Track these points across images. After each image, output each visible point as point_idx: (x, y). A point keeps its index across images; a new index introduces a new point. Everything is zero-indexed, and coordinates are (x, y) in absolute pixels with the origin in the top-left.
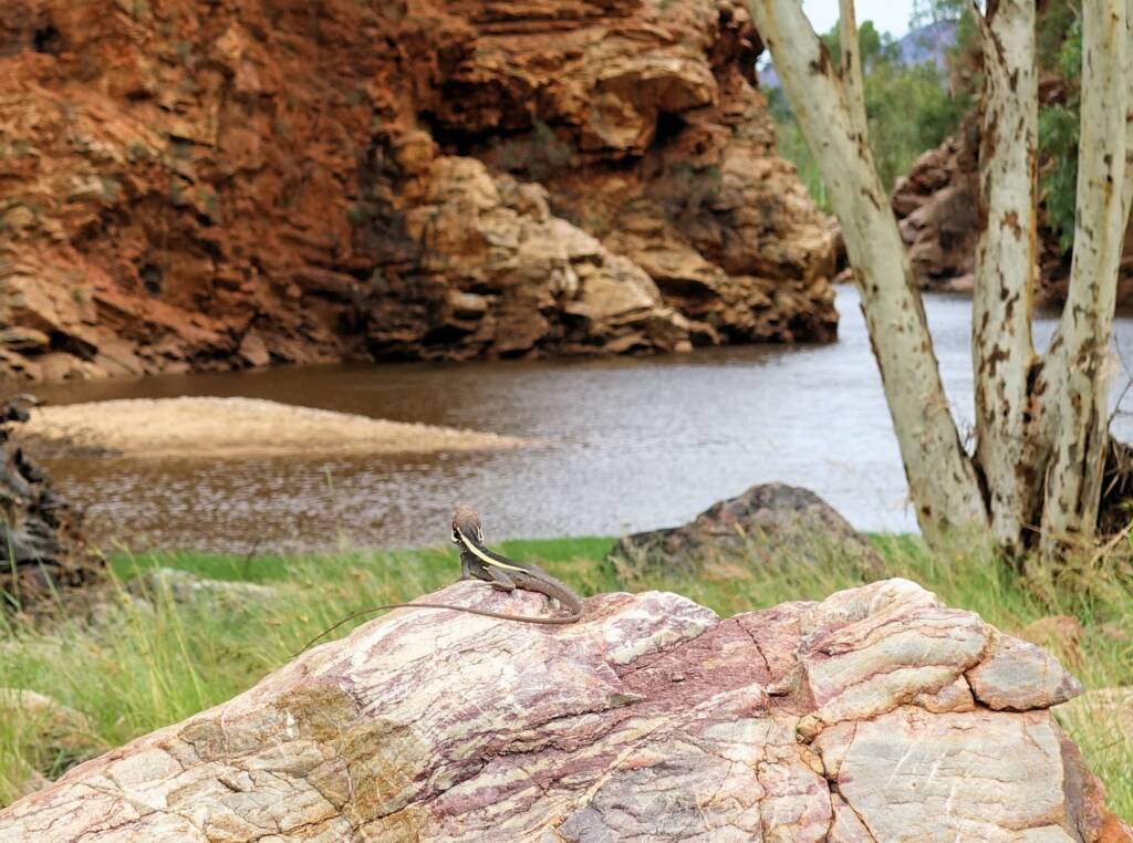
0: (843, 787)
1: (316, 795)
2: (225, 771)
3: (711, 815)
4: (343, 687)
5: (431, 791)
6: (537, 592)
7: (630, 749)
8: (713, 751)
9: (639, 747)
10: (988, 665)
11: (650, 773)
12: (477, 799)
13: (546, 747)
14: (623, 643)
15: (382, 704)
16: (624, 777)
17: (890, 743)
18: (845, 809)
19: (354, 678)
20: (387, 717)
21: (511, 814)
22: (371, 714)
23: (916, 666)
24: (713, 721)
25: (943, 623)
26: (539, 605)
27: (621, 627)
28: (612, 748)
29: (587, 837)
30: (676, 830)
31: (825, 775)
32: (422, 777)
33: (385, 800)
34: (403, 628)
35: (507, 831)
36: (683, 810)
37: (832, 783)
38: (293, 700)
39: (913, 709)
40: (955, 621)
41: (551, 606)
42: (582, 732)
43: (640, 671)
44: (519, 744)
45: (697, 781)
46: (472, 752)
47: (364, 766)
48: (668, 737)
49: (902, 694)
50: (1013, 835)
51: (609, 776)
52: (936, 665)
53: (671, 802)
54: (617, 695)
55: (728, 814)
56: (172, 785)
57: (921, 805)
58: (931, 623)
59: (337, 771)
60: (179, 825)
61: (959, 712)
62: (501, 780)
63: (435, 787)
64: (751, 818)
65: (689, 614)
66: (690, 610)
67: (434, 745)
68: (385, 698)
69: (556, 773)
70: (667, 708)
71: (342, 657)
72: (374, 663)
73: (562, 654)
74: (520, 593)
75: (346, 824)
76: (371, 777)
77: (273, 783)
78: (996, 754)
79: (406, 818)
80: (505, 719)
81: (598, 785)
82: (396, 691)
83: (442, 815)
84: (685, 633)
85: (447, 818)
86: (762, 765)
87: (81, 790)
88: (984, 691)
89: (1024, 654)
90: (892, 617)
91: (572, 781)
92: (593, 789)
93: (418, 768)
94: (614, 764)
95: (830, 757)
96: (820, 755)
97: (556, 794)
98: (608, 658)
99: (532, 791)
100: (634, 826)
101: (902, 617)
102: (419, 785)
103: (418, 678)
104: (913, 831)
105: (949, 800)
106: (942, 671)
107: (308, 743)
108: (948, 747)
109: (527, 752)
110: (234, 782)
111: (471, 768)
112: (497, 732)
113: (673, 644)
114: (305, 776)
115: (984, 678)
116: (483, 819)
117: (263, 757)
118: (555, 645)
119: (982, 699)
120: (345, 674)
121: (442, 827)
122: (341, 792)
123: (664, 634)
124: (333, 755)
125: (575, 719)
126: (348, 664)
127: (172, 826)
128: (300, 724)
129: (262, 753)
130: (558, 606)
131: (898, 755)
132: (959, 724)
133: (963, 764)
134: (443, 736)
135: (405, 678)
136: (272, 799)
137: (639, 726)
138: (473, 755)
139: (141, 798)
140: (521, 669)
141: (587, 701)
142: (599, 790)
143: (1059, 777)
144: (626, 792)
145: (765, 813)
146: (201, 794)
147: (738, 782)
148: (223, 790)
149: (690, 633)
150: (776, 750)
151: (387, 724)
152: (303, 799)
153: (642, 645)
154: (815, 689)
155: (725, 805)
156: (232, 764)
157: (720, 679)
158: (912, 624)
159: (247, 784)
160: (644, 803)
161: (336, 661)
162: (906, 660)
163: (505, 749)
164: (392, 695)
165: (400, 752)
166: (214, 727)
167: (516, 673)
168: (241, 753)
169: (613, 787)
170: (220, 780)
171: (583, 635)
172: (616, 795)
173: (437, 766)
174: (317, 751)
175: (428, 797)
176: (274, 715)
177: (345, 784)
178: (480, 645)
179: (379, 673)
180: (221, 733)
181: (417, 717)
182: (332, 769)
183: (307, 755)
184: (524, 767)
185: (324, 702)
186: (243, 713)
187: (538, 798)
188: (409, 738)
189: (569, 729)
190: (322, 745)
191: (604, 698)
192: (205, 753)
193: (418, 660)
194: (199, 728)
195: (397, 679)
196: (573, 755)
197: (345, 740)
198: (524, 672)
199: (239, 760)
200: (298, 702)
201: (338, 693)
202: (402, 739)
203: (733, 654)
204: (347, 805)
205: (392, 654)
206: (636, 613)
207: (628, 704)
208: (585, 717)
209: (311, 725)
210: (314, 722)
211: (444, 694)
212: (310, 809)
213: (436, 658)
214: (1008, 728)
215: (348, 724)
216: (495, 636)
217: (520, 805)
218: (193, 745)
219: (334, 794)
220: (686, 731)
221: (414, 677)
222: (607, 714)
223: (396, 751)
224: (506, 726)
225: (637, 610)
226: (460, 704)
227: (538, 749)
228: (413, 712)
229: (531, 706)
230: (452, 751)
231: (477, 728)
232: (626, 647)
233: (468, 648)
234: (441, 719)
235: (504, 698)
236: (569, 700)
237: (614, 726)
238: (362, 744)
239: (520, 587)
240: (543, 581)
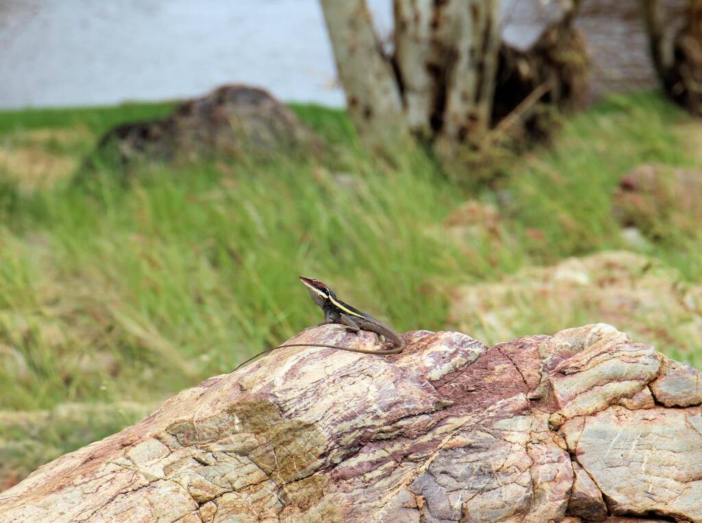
0: (579, 458)
1: (253, 466)
2: (197, 453)
3: (502, 477)
4: (271, 400)
5: (329, 464)
6: (371, 331)
7: (449, 436)
8: (500, 436)
9: (455, 435)
10: (663, 379)
11: (462, 451)
12: (359, 470)
13: (398, 436)
14: (435, 367)
15: (296, 410)
16: (446, 454)
17: (607, 430)
18: (581, 471)
19: (277, 394)
20: (300, 419)
21: (380, 478)
22: (289, 417)
23: (619, 380)
24: (498, 418)
25: (634, 354)
26: (374, 340)
27: (433, 357)
28: (438, 436)
29: (428, 491)
30: (481, 486)
31: (568, 450)
32: (323, 456)
33: (300, 470)
34: (302, 361)
35: (378, 489)
36: (484, 474)
37: (573, 455)
39: (618, 408)
40: (641, 352)
41: (380, 340)
42: (419, 426)
43: (446, 385)
44: (381, 434)
45: (491, 456)
47: (285, 449)
48: (472, 429)
49: (611, 398)
50: (684, 486)
51: (437, 454)
52: (631, 380)
53: (476, 469)
54: (438, 402)
55: (512, 476)
56: (166, 462)
57: (626, 468)
58: (627, 353)
59: (267, 452)
60: (174, 488)
61: (646, 409)
62: (373, 457)
63: (331, 462)
64: (526, 479)
65: (470, 346)
66: (470, 343)
67: (330, 436)
68: (298, 407)
69: (405, 452)
70: (470, 410)
71: (268, 381)
72: (289, 384)
73: (403, 377)
74: (362, 332)
75: (274, 484)
76: (290, 455)
77: (228, 460)
78: (670, 436)
79: (314, 481)
80: (372, 419)
81: (431, 459)
82: (304, 402)
83: (338, 479)
84: (469, 358)
85: (341, 481)
86: (530, 445)
87: (112, 467)
88: (660, 395)
89: (684, 372)
90: (603, 350)
91: (415, 457)
92: (428, 462)
93: (321, 450)
94: (440, 445)
95: (571, 439)
96: (564, 438)
97: (406, 465)
98: (428, 377)
99: (391, 463)
100: (454, 484)
101: (609, 350)
102: (321, 461)
103: (317, 394)
104: (624, 484)
105: (644, 465)
106: (635, 384)
107: (249, 435)
108: (642, 431)
109: (386, 439)
110: (203, 460)
111: (353, 450)
112: (369, 427)
113: (463, 366)
114: (247, 455)
115: (661, 387)
116: (363, 482)
117: (220, 444)
118: (398, 371)
119: (660, 400)
120: (271, 392)
121: (338, 487)
122: (270, 465)
123: (458, 360)
124: (265, 441)
125: (414, 418)
126: (272, 385)
127: (170, 489)
128: (243, 423)
129: (220, 441)
130: (384, 340)
131: (611, 437)
132: (646, 417)
133: (650, 442)
134: (335, 431)
135: (309, 394)
136: (228, 470)
137: (454, 422)
138: (354, 441)
139: (149, 471)
140: (379, 387)
141: (421, 407)
142: (432, 462)
144: (449, 463)
145: (534, 475)
146: (184, 467)
147: (516, 457)
148: (197, 464)
149: (472, 358)
150: (537, 436)
151: (300, 423)
152: (247, 469)
153: (446, 368)
154: (558, 396)
155: (510, 470)
156: (201, 448)
157: (498, 390)
158: (615, 355)
159: (211, 461)
160: (460, 470)
161: (265, 384)
162: (613, 377)
163: (373, 437)
164: (302, 405)
165: (308, 441)
166: (189, 425)
167: (377, 390)
168: (208, 441)
169: (440, 460)
170: (194, 458)
171: (411, 363)
172: (443, 465)
173: (332, 449)
174: (255, 440)
175: (328, 468)
176: (226, 417)
177: (273, 460)
178: (353, 372)
179: (292, 391)
180: (194, 429)
181: (319, 419)
182: (264, 451)
183: (248, 442)
184: (386, 449)
185: (259, 409)
186: (208, 417)
187: (395, 468)
188: (314, 432)
189: (411, 424)
190: (257, 436)
191: (431, 405)
192: (184, 441)
193: (316, 382)
194: (180, 426)
195: (304, 395)
196: (415, 440)
197: (273, 433)
198: (382, 389)
199: (205, 445)
200: (241, 410)
201: (268, 403)
202: (310, 432)
203: (502, 373)
204: (274, 473)
205: (299, 378)
206: (441, 347)
207: (445, 408)
208: (421, 417)
209: (250, 424)
210: (253, 422)
211: (334, 404)
212: (251, 475)
213: (327, 381)
214: (676, 419)
215: (274, 423)
216: (361, 366)
217: (385, 472)
218: (176, 436)
219: (266, 466)
220: (483, 425)
221: (314, 393)
222: (434, 415)
223: (306, 440)
224: (374, 424)
225: (441, 345)
226: (345, 410)
227: (393, 437)
228: (316, 416)
229: (388, 410)
230: (341, 440)
231: (356, 425)
232: (437, 369)
233: (345, 374)
234: (334, 420)
235: (371, 406)
236: (410, 406)
237: (438, 422)
238: (283, 435)
239: (361, 329)
240: (375, 324)
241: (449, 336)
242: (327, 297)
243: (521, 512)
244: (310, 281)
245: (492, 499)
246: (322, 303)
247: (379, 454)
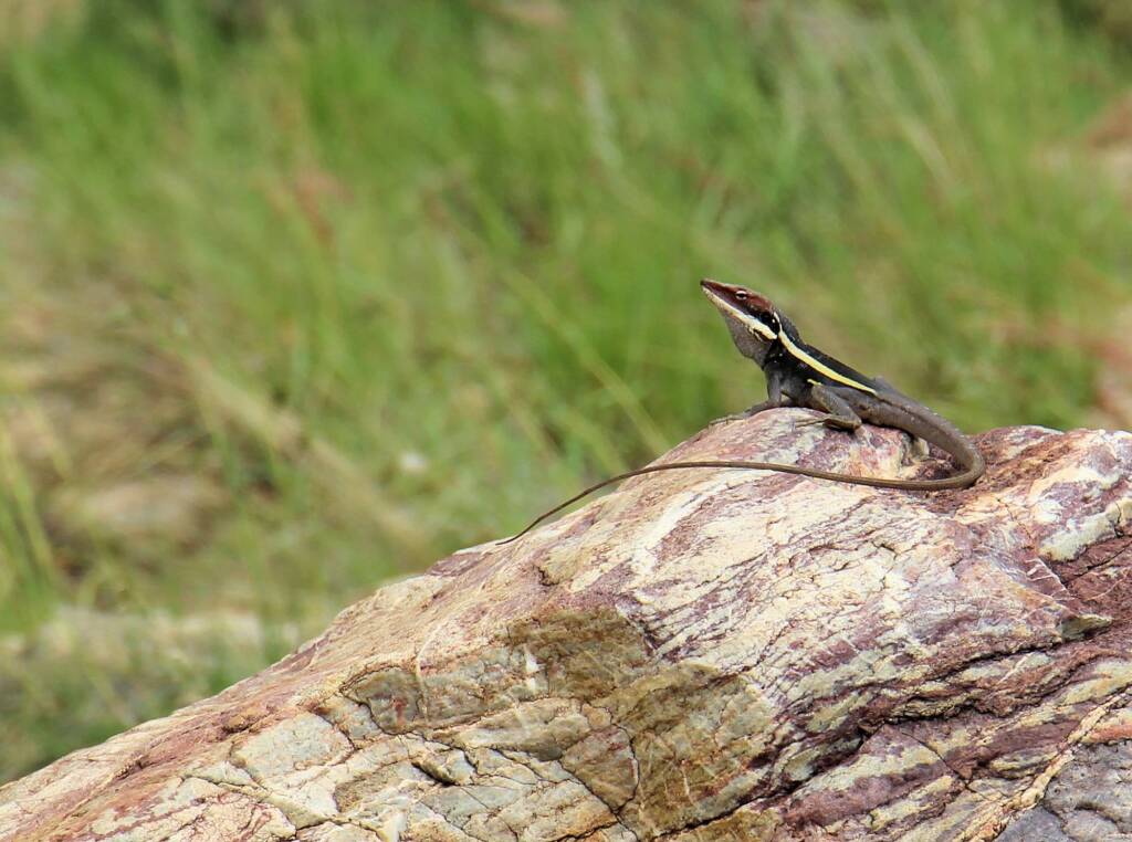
1: (578, 788)
4: (623, 611)
5: (777, 783)
6: (892, 427)
7: (1100, 711)
9: (1115, 707)
12: (857, 798)
13: (964, 708)
14: (1063, 524)
15: (690, 639)
16: (1093, 757)
19: (640, 596)
20: (700, 662)
21: (915, 821)
22: (672, 656)
26: (898, 452)
27: (1057, 497)
28: (1070, 709)
32: (761, 760)
33: (699, 799)
34: (708, 508)
38: (536, 632)
41: (916, 451)
42: (1020, 682)
43: (1093, 573)
44: (918, 704)
46: (844, 718)
47: (659, 742)
51: (1068, 757)
54: (1071, 619)
56: (340, 774)
59: (613, 749)
62: (895, 765)
63: (784, 776)
67: (781, 708)
68: (694, 630)
69: (982, 751)
71: (614, 559)
72: (671, 569)
73: (975, 551)
74: (867, 432)
76: (673, 759)
79: (736, 827)
80: (895, 663)
81: (1051, 771)
82: (713, 617)
85: (810, 829)
87: (197, 788)
91: (1009, 765)
92: (1044, 778)
93: (756, 746)
94: (1076, 735)
97: (985, 787)
98: (1043, 551)
99: (945, 782)
102: (758, 775)
103: (748, 596)
107: (564, 703)
109: (932, 718)
110: (441, 769)
111: (842, 745)
112: (885, 685)
114: (558, 758)
116: (869, 831)
117: (487, 727)
118: (963, 535)
120: (623, 590)
122: (620, 784)
123: (1124, 505)
124: (606, 721)
125: (1007, 661)
126: (626, 572)
128: (547, 671)
129: (485, 720)
130: (926, 451)
134: (795, 694)
135: (725, 595)
136: (507, 797)
137: (1113, 672)
138: (846, 723)
139: (295, 799)
140: (914, 579)
141: (1025, 631)
142: (1054, 778)
144: (1098, 782)
146: (390, 789)
148: (424, 782)
151: (700, 672)
152: (557, 795)
153: (1092, 526)
156: (436, 739)
159: (463, 772)
161: (607, 567)
163: (896, 712)
164: (706, 624)
165: (723, 720)
166: (402, 676)
167: (907, 585)
168: (451, 721)
169: (1077, 775)
170: (417, 766)
171: (998, 513)
172: (1083, 787)
173: (787, 741)
174: (579, 716)
175: (774, 793)
176: (503, 657)
177: (627, 771)
178: (841, 537)
179: (680, 586)
180: (415, 687)
181: (751, 662)
182: (605, 746)
183: (562, 723)
184: (930, 743)
185: (590, 635)
186: (453, 655)
187: (956, 794)
188: (736, 697)
189: (998, 678)
190: (586, 706)
191: (1053, 626)
192: (389, 720)
193: (742, 564)
194: (377, 680)
195: (712, 597)
196: (1009, 721)
197: (627, 699)
198: (920, 584)
199: (446, 732)
200: (543, 636)
201: (613, 620)
202: (725, 697)
204: (630, 806)
205: (698, 554)
206: (1078, 473)
207: (1090, 634)
208: (1024, 658)
209: (567, 674)
210: (572, 669)
211: (793, 623)
212: (570, 812)
213: (773, 561)
215: (632, 673)
216: (863, 521)
217: (928, 806)
218: (368, 706)
219: (612, 788)
221: (740, 594)
222: (1060, 652)
223: (717, 718)
224: (898, 675)
225: (1078, 466)
226: (821, 639)
227: (950, 712)
228: (744, 654)
229: (936, 640)
230: (811, 718)
231: (851, 678)
232: (1069, 531)
233: (822, 543)
234: (791, 665)
235: (892, 628)
236: (996, 629)
237: (1071, 671)
238: (656, 705)
239: (866, 421)
240: (903, 409)
241: (1099, 441)
242: (775, 337)
244: (729, 294)
246: (761, 352)
247: (913, 755)
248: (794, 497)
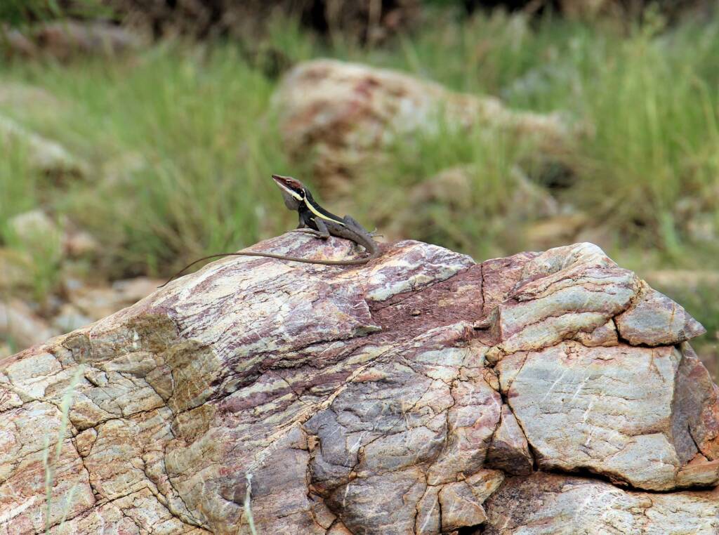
0: (511, 400)
1: (150, 390)
3: (412, 418)
4: (170, 316)
5: (222, 393)
7: (362, 368)
8: (421, 371)
9: (369, 367)
10: (630, 312)
11: (374, 386)
12: (250, 401)
13: (304, 364)
14: (384, 285)
15: (193, 329)
16: (356, 388)
17: (549, 369)
18: (510, 417)
19: (178, 310)
20: (196, 339)
21: (272, 412)
22: (186, 336)
23: (578, 312)
24: (425, 349)
25: (601, 281)
27: (384, 273)
28: (349, 367)
29: (324, 431)
30: (386, 428)
31: (500, 391)
32: (215, 383)
33: (193, 398)
34: (221, 273)
35: (267, 425)
36: (393, 414)
37: (504, 397)
39: (572, 344)
40: (611, 279)
42: (330, 354)
43: (391, 307)
44: (285, 362)
45: (405, 393)
46: (252, 366)
47: (181, 372)
48: (391, 359)
49: (566, 332)
50: (628, 440)
51: (345, 387)
52: (593, 311)
53: (385, 408)
54: (361, 327)
55: (422, 419)
56: (52, 380)
57: (565, 415)
58: (593, 280)
59: (164, 374)
60: (49, 411)
61: (606, 346)
62: (269, 388)
63: (224, 390)
64: (439, 422)
65: (445, 261)
66: (447, 258)
67: (225, 361)
68: (196, 325)
69: (307, 383)
70: (393, 338)
71: (173, 294)
72: (194, 299)
73: (328, 296)
74: (333, 240)
75: (170, 412)
76: (185, 380)
78: (626, 380)
79: (203, 412)
80: (277, 343)
81: (336, 393)
82: (205, 320)
84: (437, 276)
85: (228, 414)
86: (456, 382)
88: (625, 331)
89: (658, 305)
90: (567, 275)
91: (318, 390)
92: (333, 396)
93: (214, 377)
94: (350, 378)
95: (505, 378)
96: (498, 376)
97: (306, 399)
98: (368, 297)
99: (290, 396)
100: (358, 424)
101: (574, 275)
102: (214, 389)
103: (221, 312)
104: (557, 434)
105: (586, 412)
106: (596, 317)
107: (147, 354)
108: (591, 373)
109: (290, 368)
110: (94, 380)
111: (251, 378)
112: (271, 353)
113: (426, 285)
114: (144, 377)
115: (627, 322)
116: (252, 416)
117: (116, 362)
118: (325, 289)
119: (624, 337)
120: (172, 307)
121: (224, 420)
122: (167, 389)
123: (420, 277)
124: (162, 363)
125: (326, 345)
126: (176, 299)
127: (43, 412)
128: (142, 340)
129: (115, 359)
131: (554, 378)
132: (602, 356)
133: (600, 386)
134: (231, 355)
135: (212, 311)
136: (120, 393)
137: (372, 351)
138: (253, 368)
139: (25, 390)
140: (293, 307)
141: (337, 332)
142: (337, 397)
143: (669, 398)
144: (356, 399)
145: (451, 418)
146: (69, 388)
147: (434, 395)
148: (87, 385)
149: (443, 276)
150: (467, 372)
151: (196, 344)
152: (141, 393)
153: (399, 286)
154: (503, 326)
155: (422, 411)
156: (96, 366)
157: (443, 318)
158: (579, 281)
159: (103, 381)
160: (367, 408)
161: (169, 296)
162: (571, 307)
163: (275, 365)
164: (201, 323)
165: (203, 365)
166: (84, 339)
167: (290, 309)
168: (103, 358)
169: (347, 395)
170: (86, 377)
171: (353, 279)
172: (348, 401)
173: (226, 376)
174: (152, 359)
175: (220, 397)
176: (126, 333)
177: (170, 384)
178: (270, 287)
179: (195, 306)
180: (89, 344)
181: (215, 340)
182: (161, 373)
183: (146, 362)
184: (286, 379)
185: (158, 325)
186: (105, 331)
187: (293, 401)
188: (209, 355)
189: (321, 352)
190: (155, 355)
191: (350, 330)
192: (78, 357)
193: (224, 297)
194: (76, 340)
195: (206, 312)
196: (321, 371)
197: (170, 353)
198: (296, 309)
199: (100, 364)
200: (141, 325)
201: (166, 319)
202: (205, 355)
203: (463, 295)
204: (171, 399)
205: (208, 292)
206: (397, 262)
208: (334, 344)
209: (149, 341)
210: (151, 339)
211: (235, 324)
212: (145, 401)
213: (236, 297)
214: (639, 361)
215: (172, 342)
217: (280, 406)
218: (71, 351)
219: (163, 391)
220: (404, 356)
221: (218, 311)
222: (350, 342)
223: (201, 364)
224: (277, 349)
225: (399, 260)
226: (246, 332)
227: (298, 366)
228: (213, 337)
229: (297, 334)
230: (237, 366)
231: (256, 349)
232: (386, 288)
233: (261, 289)
234: (231, 343)
235: (278, 328)
236: (324, 330)
237: (353, 350)
238: (180, 356)
240: (354, 232)
242: (302, 199)
243: (426, 461)
244: (283, 181)
245: (395, 444)
246: (297, 205)
247: (279, 384)
248: (259, 269)
